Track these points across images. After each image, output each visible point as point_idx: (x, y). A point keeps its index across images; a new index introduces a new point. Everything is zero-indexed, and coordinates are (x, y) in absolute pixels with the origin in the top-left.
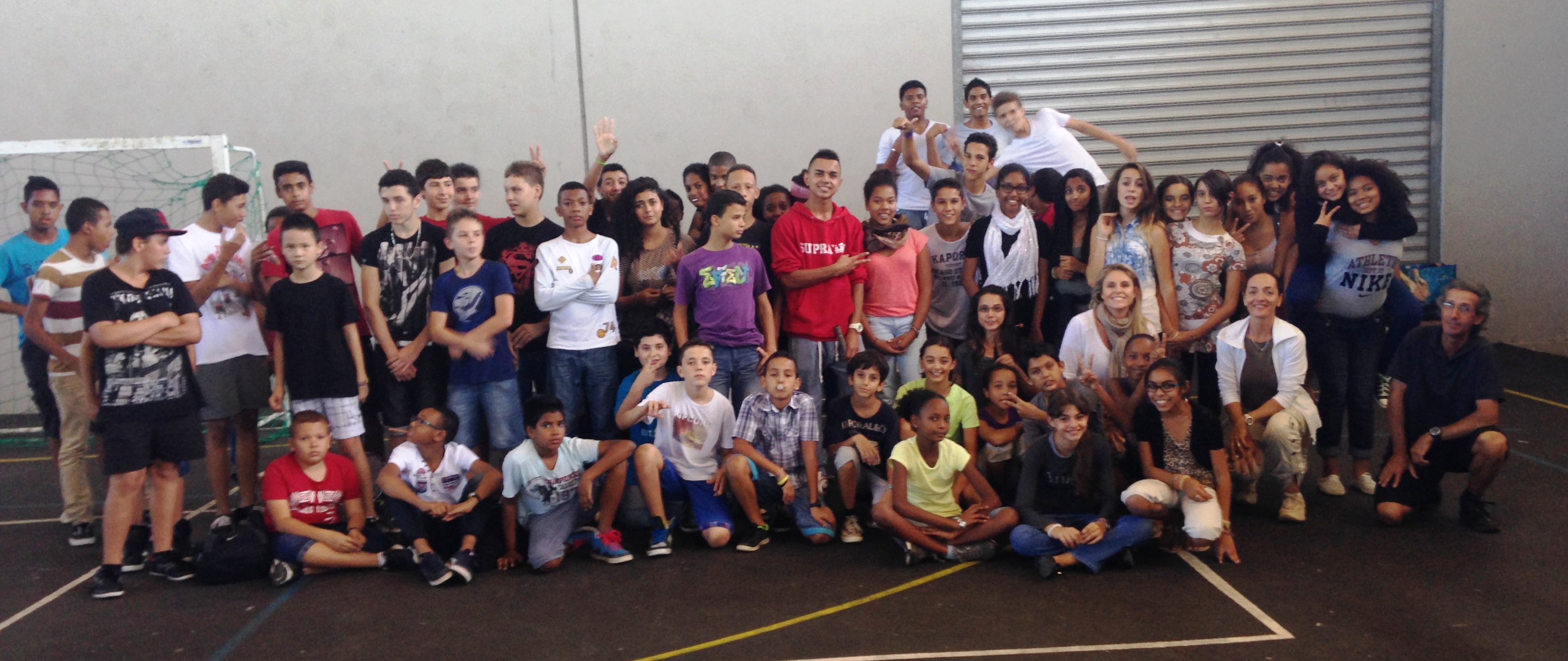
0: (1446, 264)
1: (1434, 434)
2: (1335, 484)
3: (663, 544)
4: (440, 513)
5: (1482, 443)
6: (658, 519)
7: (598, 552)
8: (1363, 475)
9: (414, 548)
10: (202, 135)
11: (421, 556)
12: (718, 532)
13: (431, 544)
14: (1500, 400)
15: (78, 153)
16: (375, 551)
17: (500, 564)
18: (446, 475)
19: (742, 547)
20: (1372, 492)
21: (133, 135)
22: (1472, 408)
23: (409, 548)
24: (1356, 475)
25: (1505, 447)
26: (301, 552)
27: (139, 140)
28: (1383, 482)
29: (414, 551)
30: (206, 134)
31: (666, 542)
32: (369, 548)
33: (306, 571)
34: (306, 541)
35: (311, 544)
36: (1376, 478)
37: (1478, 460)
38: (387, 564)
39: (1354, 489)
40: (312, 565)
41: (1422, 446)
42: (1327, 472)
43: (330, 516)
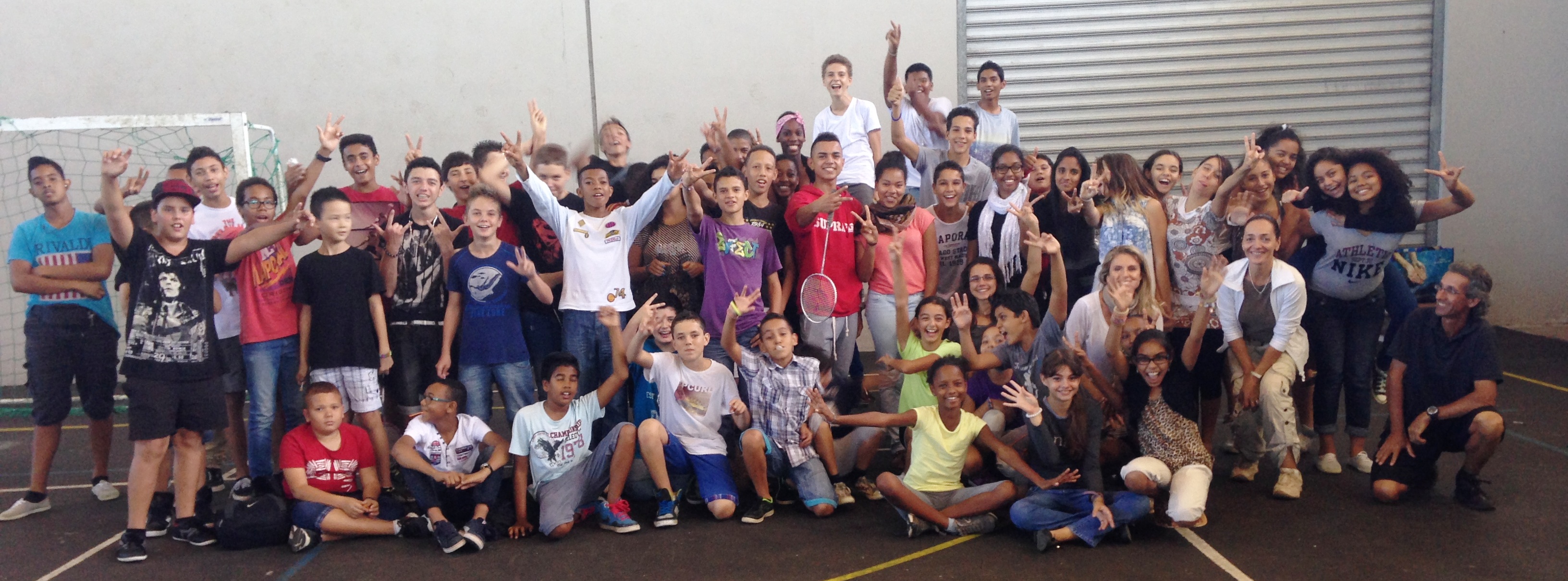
0: (1444, 247)
1: (1431, 413)
2: (1331, 463)
3: (669, 515)
4: (453, 483)
5: (1478, 423)
6: (665, 491)
7: (606, 521)
8: (1359, 454)
9: (427, 516)
10: (222, 113)
11: (435, 524)
12: (723, 505)
13: (444, 513)
14: (1499, 382)
15: (102, 129)
16: (391, 519)
17: (511, 533)
18: (459, 446)
19: (746, 519)
20: (1369, 470)
21: (155, 113)
22: (1470, 389)
23: (424, 516)
24: (1352, 453)
25: (1502, 427)
26: (319, 518)
27: (161, 117)
28: (1380, 460)
29: (428, 520)
30: (226, 112)
31: (674, 513)
32: (384, 515)
33: (324, 537)
34: (324, 508)
35: (329, 511)
36: (1373, 457)
37: (1473, 441)
38: (401, 532)
39: (1351, 467)
40: (328, 532)
41: (1420, 425)
42: (1323, 451)
43: (346, 483)
